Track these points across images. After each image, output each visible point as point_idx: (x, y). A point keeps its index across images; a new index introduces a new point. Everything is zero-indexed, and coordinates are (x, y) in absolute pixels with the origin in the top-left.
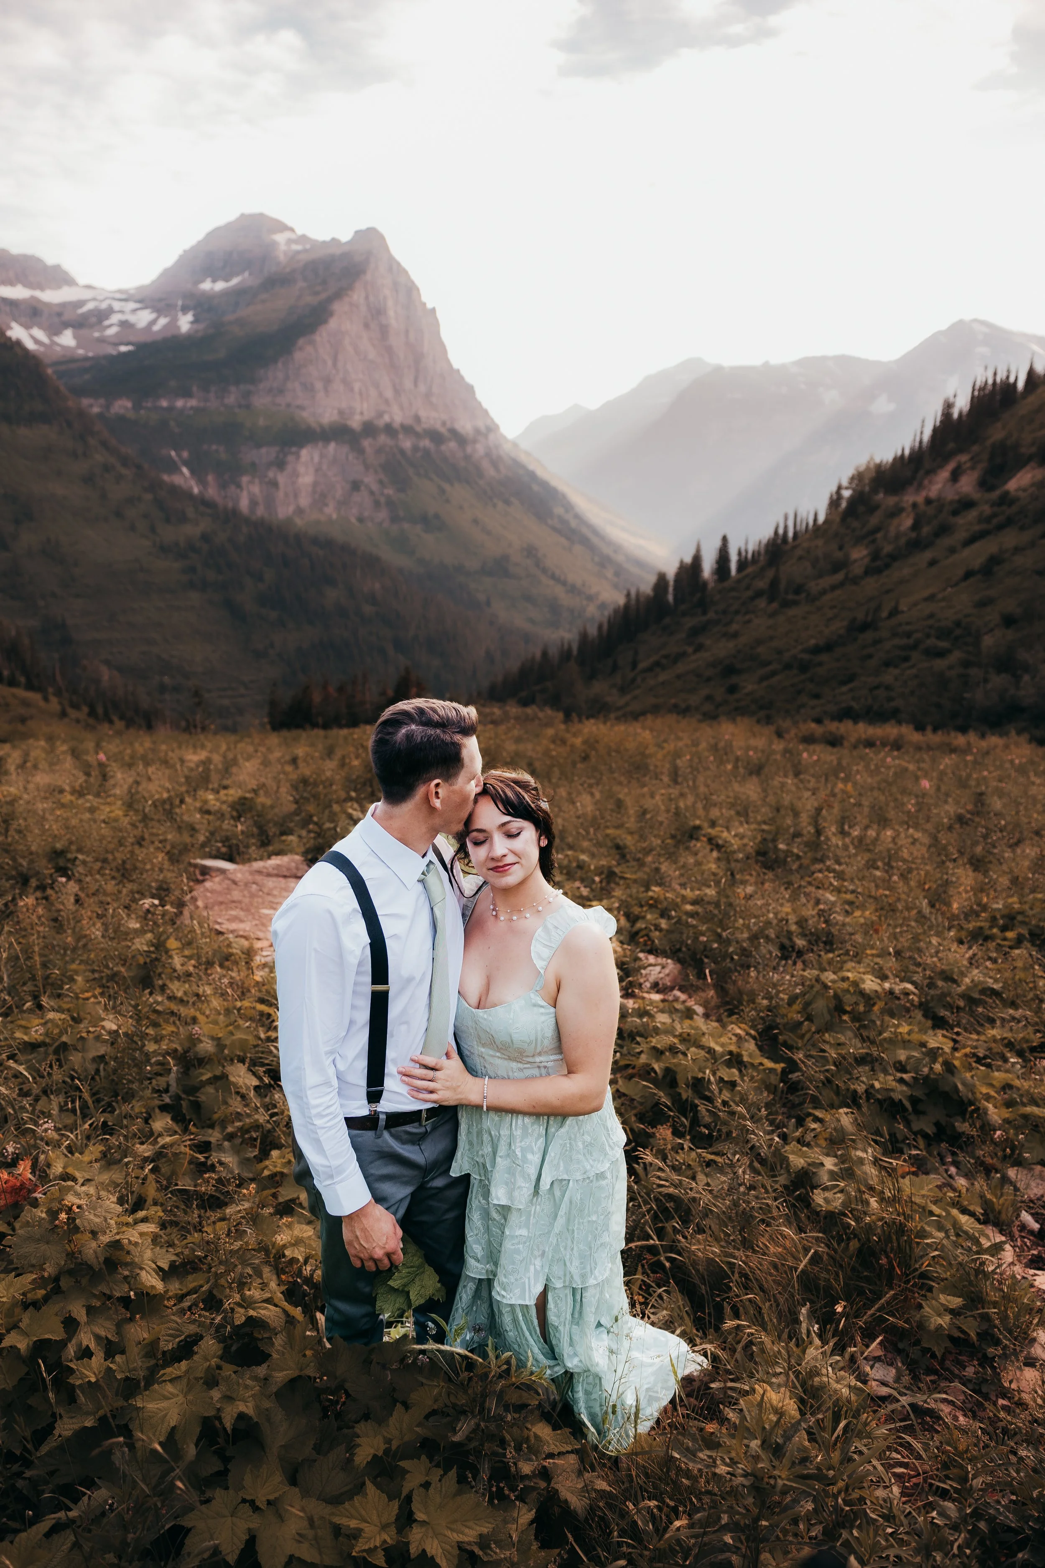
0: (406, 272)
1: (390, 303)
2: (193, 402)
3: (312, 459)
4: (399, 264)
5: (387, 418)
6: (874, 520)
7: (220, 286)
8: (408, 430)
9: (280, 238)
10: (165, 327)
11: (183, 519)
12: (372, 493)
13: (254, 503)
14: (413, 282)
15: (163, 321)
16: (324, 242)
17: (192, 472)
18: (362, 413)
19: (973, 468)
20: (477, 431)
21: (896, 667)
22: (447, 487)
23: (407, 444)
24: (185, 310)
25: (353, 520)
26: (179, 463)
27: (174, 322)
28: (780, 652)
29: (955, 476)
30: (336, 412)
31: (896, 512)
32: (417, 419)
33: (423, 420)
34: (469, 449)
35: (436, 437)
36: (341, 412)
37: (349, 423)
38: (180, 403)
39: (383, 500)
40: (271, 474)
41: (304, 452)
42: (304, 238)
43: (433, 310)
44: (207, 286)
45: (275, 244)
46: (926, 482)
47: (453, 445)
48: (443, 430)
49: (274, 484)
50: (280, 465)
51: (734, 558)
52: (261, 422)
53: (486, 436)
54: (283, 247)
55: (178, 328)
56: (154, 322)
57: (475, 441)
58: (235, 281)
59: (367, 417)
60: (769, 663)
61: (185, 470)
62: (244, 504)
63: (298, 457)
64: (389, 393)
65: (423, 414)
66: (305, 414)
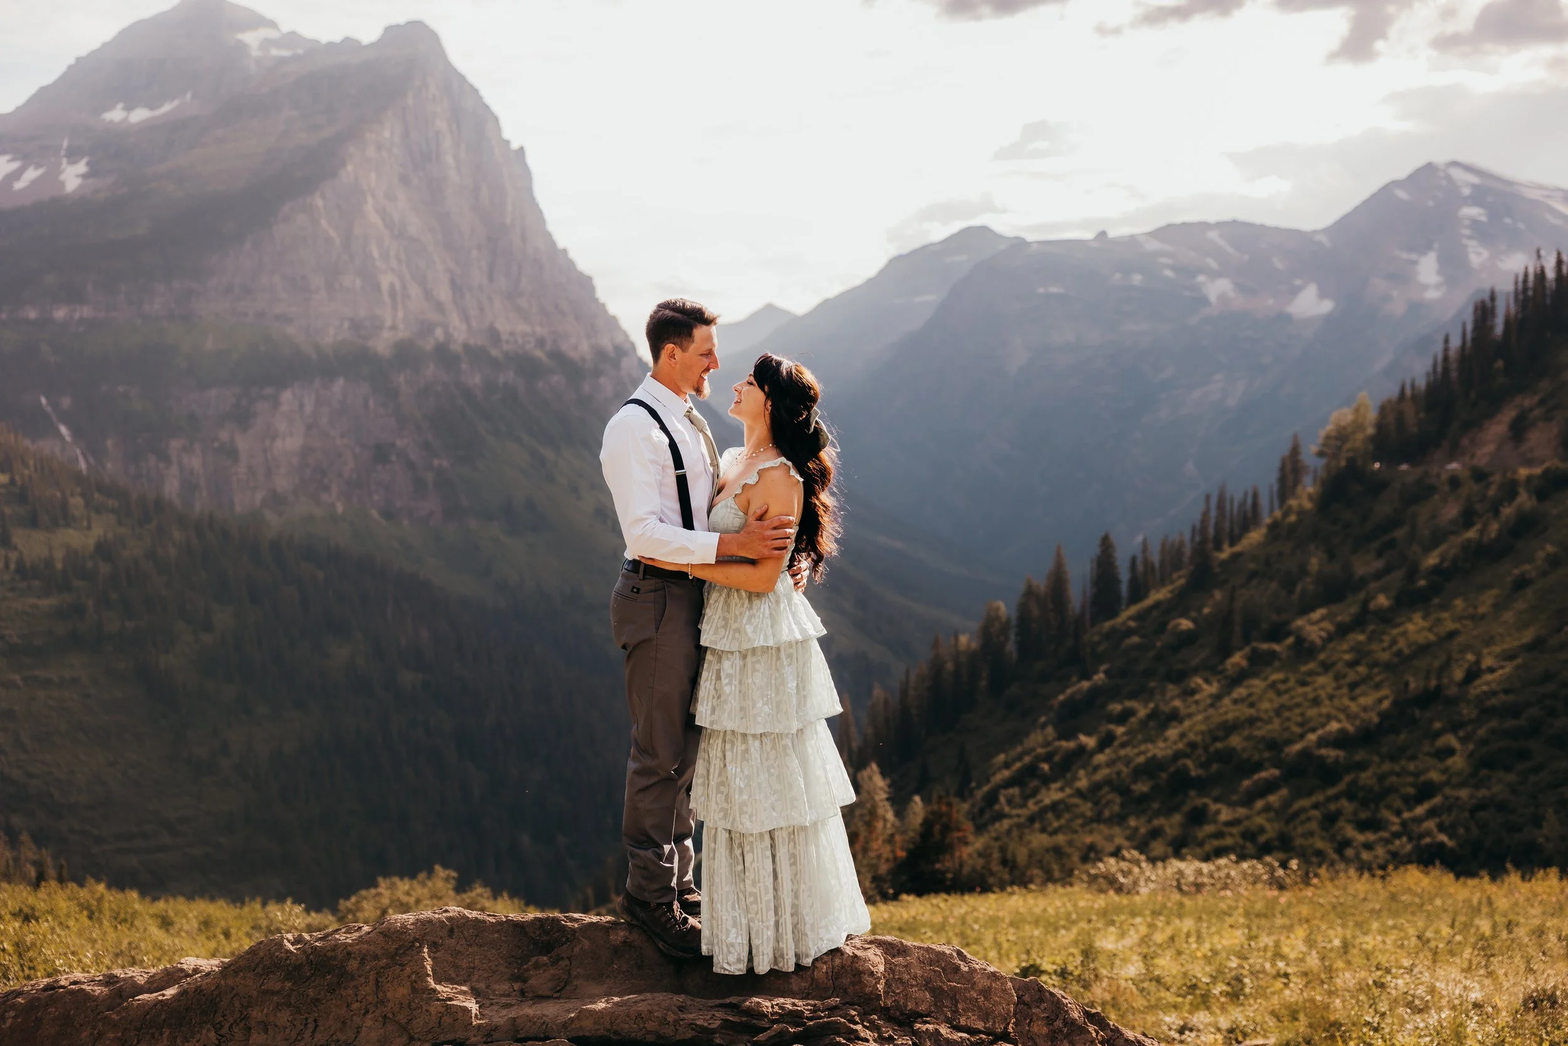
0: (475, 91)
1: (447, 143)
2: (86, 311)
3: (301, 406)
4: (462, 78)
5: (439, 333)
6: (1384, 508)
7: (139, 115)
8: (476, 354)
9: (251, 38)
10: (34, 183)
11: (62, 517)
12: (411, 465)
13: (189, 486)
14: (486, 107)
15: (31, 174)
16: (331, 45)
17: (76, 432)
18: (394, 327)
19: (1548, 418)
20: (600, 354)
21: (1508, 769)
22: (548, 453)
23: (475, 380)
24: (73, 155)
25: (374, 513)
26: (54, 418)
27: (53, 174)
28: (1274, 745)
29: (1518, 430)
30: (346, 325)
31: (1422, 492)
32: (494, 335)
33: (504, 337)
34: (586, 388)
35: (527, 367)
36: (356, 326)
37: (371, 343)
38: (60, 314)
39: (430, 477)
40: (224, 435)
41: (287, 396)
42: (293, 38)
43: (521, 151)
44: (116, 115)
45: (242, 47)
46: (1465, 442)
47: (557, 379)
48: (539, 354)
49: (231, 453)
50: (242, 418)
51: (1124, 576)
52: (209, 345)
53: (616, 364)
54: (255, 53)
55: (62, 184)
56: (16, 175)
57: (597, 373)
58: (167, 108)
59: (403, 333)
60: (1258, 767)
61: (63, 430)
62: (171, 488)
63: (276, 404)
64: (444, 294)
65: (502, 326)
66: (290, 330)
